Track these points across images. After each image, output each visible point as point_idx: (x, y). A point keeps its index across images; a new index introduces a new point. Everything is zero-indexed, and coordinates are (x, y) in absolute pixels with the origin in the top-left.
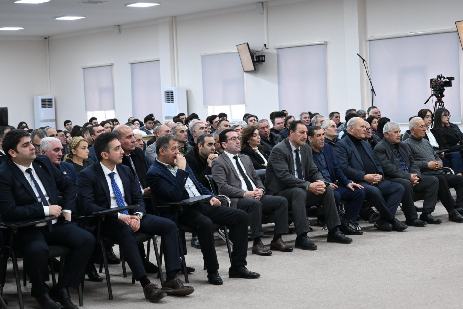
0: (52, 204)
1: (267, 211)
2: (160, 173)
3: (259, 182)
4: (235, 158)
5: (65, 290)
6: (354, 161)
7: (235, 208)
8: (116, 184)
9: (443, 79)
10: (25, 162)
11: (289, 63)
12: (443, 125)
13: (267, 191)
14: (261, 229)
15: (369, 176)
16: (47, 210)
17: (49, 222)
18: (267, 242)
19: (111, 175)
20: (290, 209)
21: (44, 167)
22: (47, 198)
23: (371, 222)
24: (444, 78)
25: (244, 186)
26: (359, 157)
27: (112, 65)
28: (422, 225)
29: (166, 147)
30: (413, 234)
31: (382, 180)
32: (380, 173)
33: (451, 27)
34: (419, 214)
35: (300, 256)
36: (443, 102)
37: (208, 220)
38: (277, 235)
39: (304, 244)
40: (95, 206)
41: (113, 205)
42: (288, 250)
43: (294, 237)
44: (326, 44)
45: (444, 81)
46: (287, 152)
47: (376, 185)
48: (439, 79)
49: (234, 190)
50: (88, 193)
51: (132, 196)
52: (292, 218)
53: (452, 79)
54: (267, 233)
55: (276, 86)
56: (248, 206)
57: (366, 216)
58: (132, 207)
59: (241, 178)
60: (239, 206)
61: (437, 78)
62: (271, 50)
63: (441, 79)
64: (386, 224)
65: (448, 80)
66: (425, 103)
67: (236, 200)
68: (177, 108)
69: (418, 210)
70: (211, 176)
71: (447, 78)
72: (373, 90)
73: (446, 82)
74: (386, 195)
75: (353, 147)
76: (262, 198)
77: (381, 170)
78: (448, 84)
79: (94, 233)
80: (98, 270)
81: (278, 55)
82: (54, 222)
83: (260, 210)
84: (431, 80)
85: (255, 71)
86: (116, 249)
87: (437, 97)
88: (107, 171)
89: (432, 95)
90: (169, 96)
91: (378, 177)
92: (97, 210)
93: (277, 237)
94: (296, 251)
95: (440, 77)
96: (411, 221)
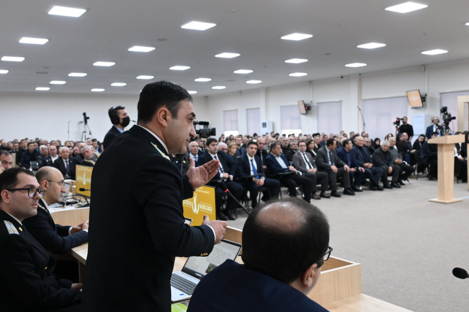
0: (225, 172)
1: (319, 179)
2: (271, 159)
3: (315, 166)
4: (304, 154)
5: (230, 211)
6: (359, 157)
7: (304, 177)
8: (253, 164)
10: (214, 153)
11: (323, 111)
13: (318, 170)
14: (316, 187)
15: (366, 164)
16: (222, 175)
17: (223, 180)
18: (318, 193)
19: (252, 160)
20: (329, 178)
21: (222, 156)
22: (223, 170)
23: (366, 186)
25: (308, 167)
26: (361, 155)
27: (237, 110)
28: (391, 188)
29: (275, 148)
30: (386, 193)
31: (373, 166)
32: (371, 163)
33: (404, 94)
34: (390, 183)
35: (334, 200)
37: (294, 182)
38: (323, 190)
39: (335, 194)
40: (244, 174)
41: (252, 173)
42: (328, 197)
43: (330, 192)
44: (341, 101)
46: (323, 152)
47: (370, 169)
49: (303, 169)
50: (241, 168)
51: (260, 171)
52: (330, 183)
54: (319, 189)
55: (316, 121)
56: (311, 176)
57: (364, 183)
58: (260, 174)
59: (306, 163)
60: (306, 176)
62: (314, 104)
64: (374, 187)
67: (304, 174)
68: (268, 130)
69: (390, 181)
70: (292, 162)
72: (364, 124)
74: (375, 173)
75: (359, 151)
76: (316, 173)
77: (372, 161)
79: (243, 186)
80: (241, 204)
81: (318, 107)
82: (225, 180)
83: (316, 179)
85: (306, 114)
86: (248, 194)
88: (250, 158)
90: (264, 125)
91: (371, 165)
92: (244, 175)
93: (323, 191)
94: (332, 198)
96: (386, 186)
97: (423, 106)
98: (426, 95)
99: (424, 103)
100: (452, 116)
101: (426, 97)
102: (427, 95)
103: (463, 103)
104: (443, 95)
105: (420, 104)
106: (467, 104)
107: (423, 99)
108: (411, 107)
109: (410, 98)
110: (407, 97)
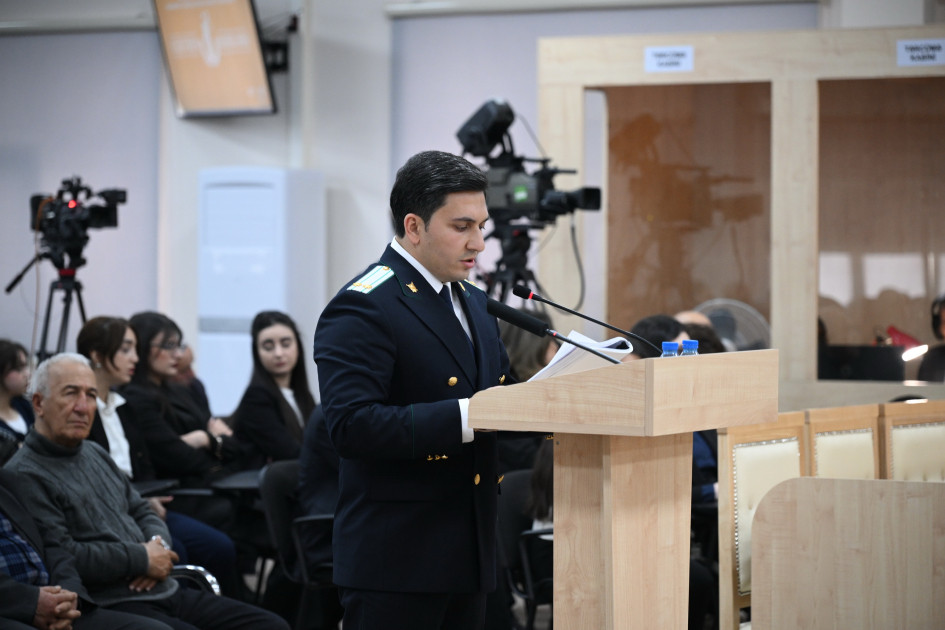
9: (82, 196)
12: (157, 382)
24: (89, 194)
36: (78, 287)
45: (87, 204)
48: (67, 197)
53: (116, 197)
61: (61, 194)
63: (75, 198)
65: (101, 202)
66: (9, 289)
71: (103, 194)
73: (95, 209)
78: (106, 216)
84: (36, 201)
87: (58, 264)
89: (40, 257)
95: (73, 187)
97: (275, 109)
98: (293, 26)
99: (278, 79)
100: (563, 184)
101: (293, 40)
102: (303, 25)
103: (578, 92)
104: (410, 25)
105: (249, 89)
106: (600, 99)
107: (276, 53)
108: (181, 111)
109: (180, 45)
110: (156, 29)
